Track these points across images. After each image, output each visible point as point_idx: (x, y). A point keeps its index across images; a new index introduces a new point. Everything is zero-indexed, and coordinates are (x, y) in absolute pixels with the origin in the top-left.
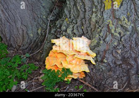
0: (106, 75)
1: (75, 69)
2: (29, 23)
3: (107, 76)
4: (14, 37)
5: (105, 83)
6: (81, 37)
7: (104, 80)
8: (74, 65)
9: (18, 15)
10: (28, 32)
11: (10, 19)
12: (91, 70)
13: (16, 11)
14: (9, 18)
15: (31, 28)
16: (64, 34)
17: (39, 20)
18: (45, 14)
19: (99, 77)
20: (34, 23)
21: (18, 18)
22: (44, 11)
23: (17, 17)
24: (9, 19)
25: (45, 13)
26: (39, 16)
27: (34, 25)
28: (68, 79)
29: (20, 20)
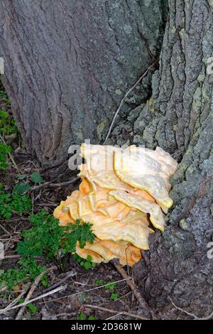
0: (177, 269)
1: (105, 230)
2: (77, 101)
3: (180, 272)
4: (40, 132)
5: (173, 290)
6: (154, 149)
7: (172, 281)
8: (109, 221)
9: (53, 76)
10: (73, 126)
11: (34, 83)
12: (152, 246)
13: (49, 62)
14: (33, 80)
15: (81, 115)
16: (135, 141)
17: (105, 96)
18: (122, 85)
19: (163, 269)
20: (90, 104)
21: (52, 84)
22: (119, 77)
23: (50, 78)
24: (32, 82)
25: (121, 82)
26: (105, 88)
27: (88, 111)
28: (89, 257)
29: (57, 88)
